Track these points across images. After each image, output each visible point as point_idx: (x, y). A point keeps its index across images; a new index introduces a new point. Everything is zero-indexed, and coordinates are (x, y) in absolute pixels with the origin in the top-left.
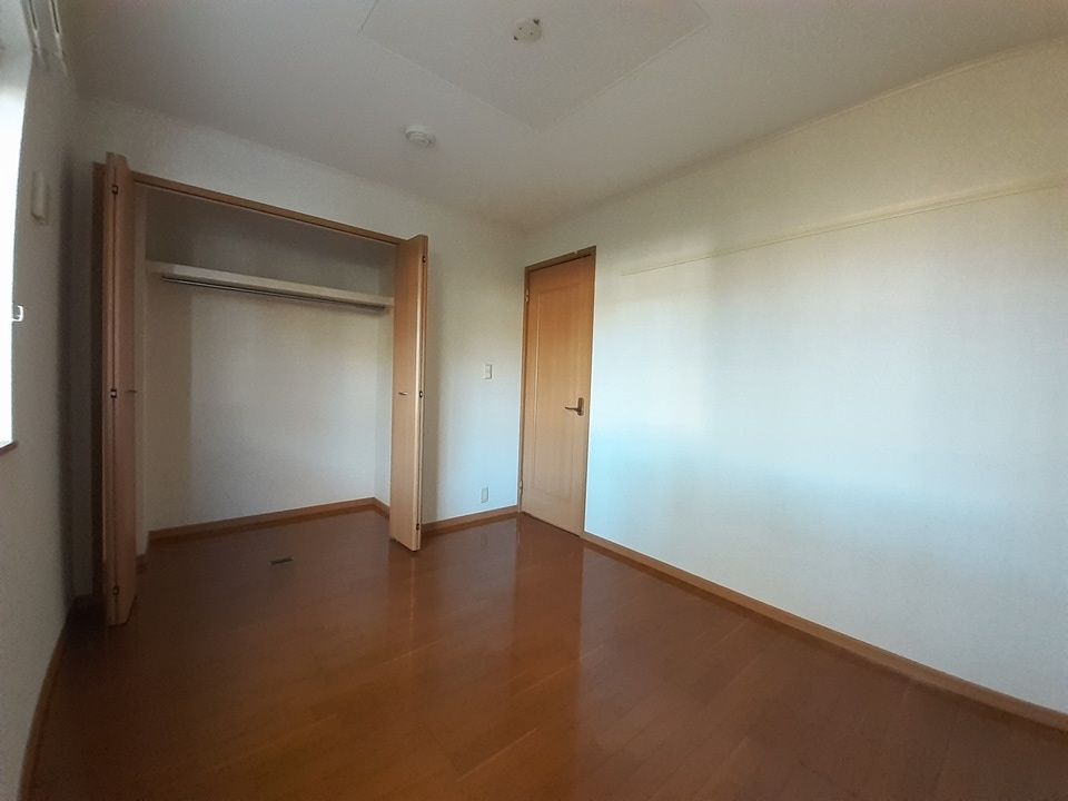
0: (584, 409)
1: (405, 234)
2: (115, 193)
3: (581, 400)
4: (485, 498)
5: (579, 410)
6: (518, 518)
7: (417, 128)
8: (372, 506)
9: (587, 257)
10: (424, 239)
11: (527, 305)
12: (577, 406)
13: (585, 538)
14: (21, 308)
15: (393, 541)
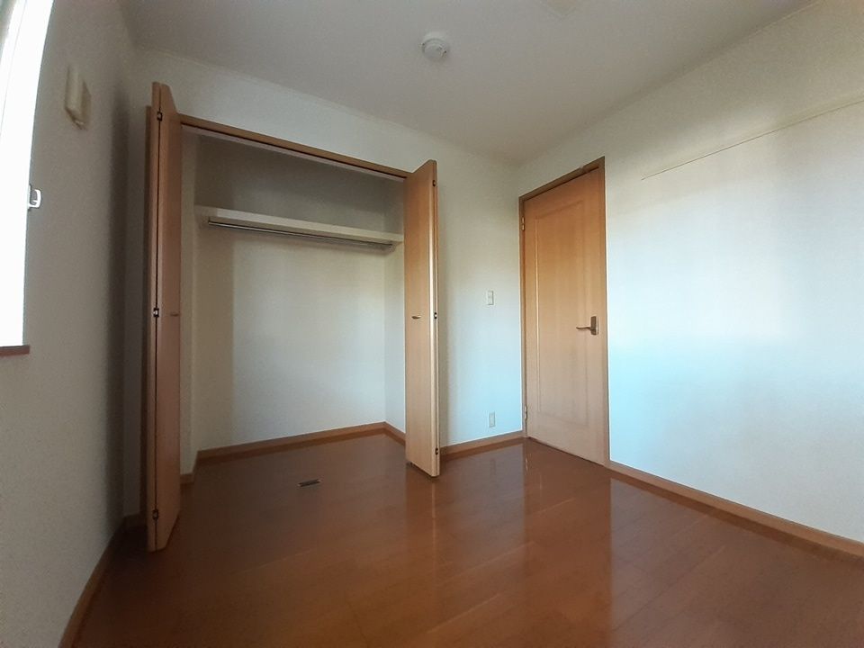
0: (599, 328)
1: (411, 167)
2: (160, 120)
3: (594, 319)
4: (492, 422)
5: (593, 330)
6: (525, 444)
7: (434, 36)
8: (385, 430)
9: (594, 171)
10: (435, 163)
11: (523, 232)
12: (590, 326)
13: (612, 468)
14: (38, 192)
15: (411, 466)
